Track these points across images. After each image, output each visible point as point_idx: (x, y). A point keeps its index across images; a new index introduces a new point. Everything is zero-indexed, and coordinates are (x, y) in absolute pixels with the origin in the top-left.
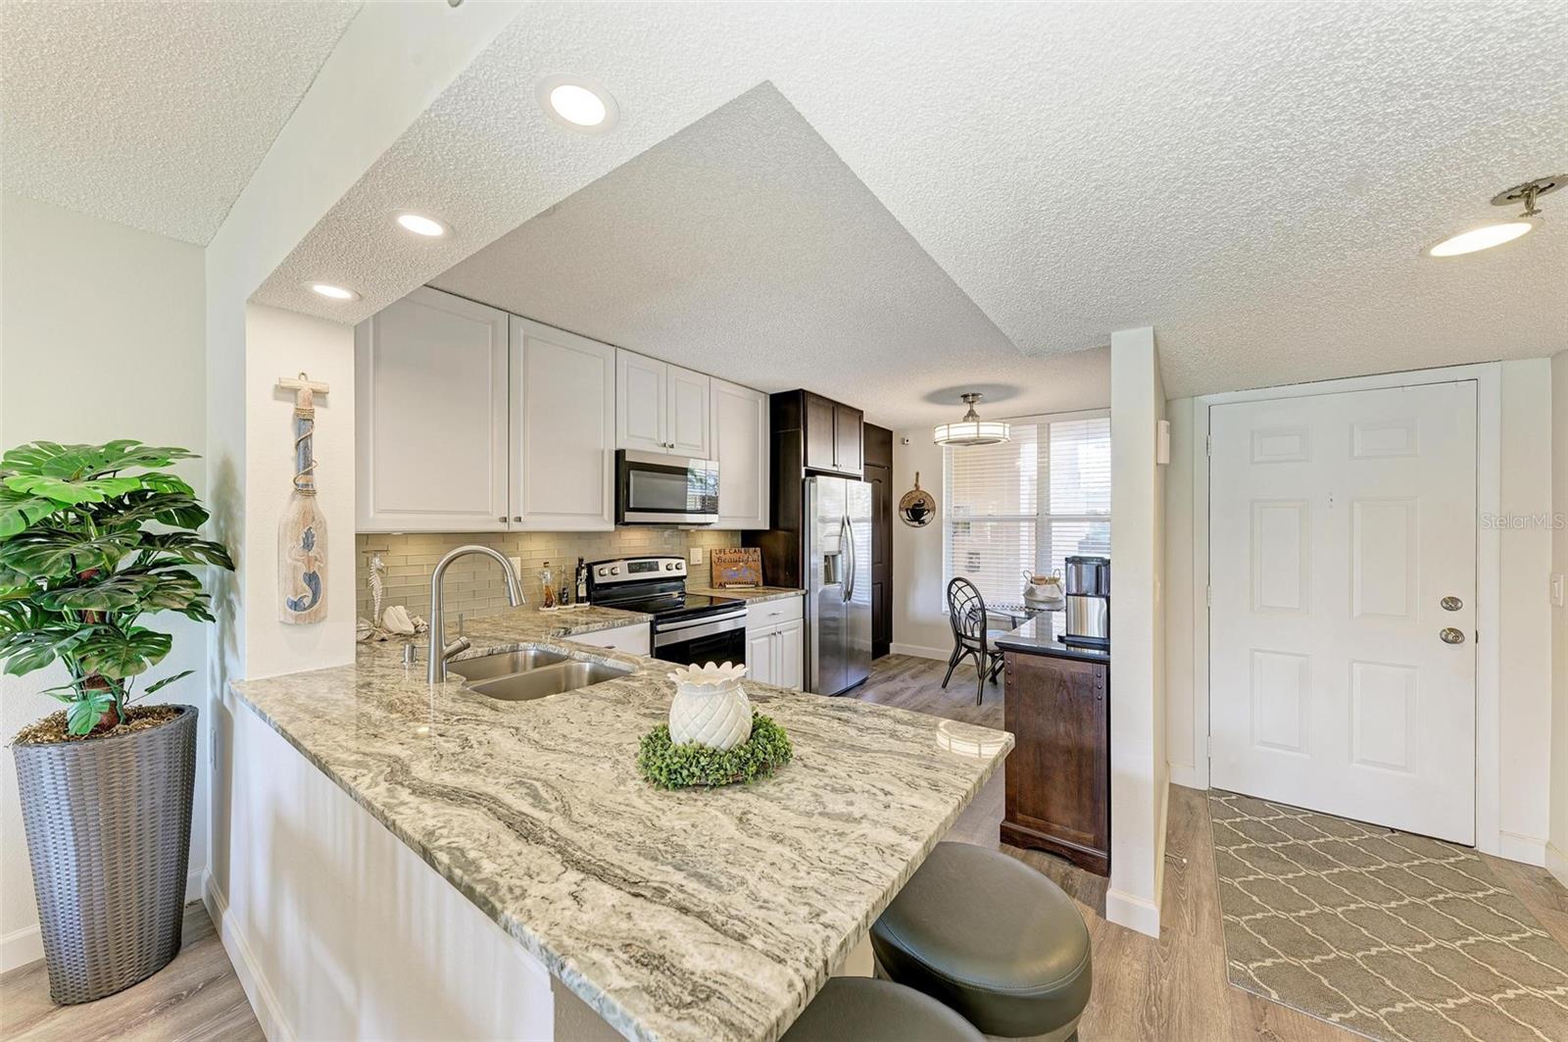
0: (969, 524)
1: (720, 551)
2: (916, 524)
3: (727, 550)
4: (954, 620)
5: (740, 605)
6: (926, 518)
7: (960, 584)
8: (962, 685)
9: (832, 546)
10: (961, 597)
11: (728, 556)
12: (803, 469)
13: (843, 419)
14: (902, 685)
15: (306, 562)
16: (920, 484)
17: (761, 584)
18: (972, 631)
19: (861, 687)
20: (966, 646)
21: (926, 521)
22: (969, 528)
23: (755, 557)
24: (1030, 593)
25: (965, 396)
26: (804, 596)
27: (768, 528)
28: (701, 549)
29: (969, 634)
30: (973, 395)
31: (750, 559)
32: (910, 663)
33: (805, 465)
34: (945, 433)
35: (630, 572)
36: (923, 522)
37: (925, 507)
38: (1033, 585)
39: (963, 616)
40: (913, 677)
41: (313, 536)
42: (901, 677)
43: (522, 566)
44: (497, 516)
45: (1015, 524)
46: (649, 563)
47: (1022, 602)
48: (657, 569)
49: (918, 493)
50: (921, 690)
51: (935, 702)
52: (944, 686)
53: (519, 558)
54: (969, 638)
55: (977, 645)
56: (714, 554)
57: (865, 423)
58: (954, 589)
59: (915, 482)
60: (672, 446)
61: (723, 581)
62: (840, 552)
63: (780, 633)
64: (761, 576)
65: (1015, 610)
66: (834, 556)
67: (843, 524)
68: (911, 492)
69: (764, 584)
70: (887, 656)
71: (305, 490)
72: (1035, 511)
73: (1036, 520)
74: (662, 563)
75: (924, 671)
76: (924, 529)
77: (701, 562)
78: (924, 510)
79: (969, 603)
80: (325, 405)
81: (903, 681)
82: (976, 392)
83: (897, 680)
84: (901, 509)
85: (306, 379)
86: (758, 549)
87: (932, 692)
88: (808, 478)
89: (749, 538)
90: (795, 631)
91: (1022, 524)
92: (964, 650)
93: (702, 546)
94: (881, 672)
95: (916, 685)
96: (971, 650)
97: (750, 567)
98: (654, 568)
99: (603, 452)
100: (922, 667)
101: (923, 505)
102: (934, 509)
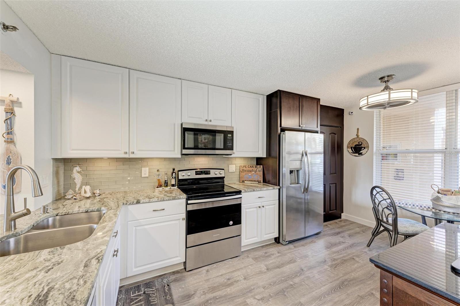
0: (397, 155)
1: (244, 166)
2: (357, 155)
3: (247, 166)
4: (375, 210)
5: (239, 192)
6: (363, 151)
7: (378, 190)
8: (381, 247)
9: (295, 165)
10: (379, 198)
11: (247, 169)
12: (279, 128)
13: (305, 104)
14: (342, 240)
15: (8, 170)
16: (359, 134)
17: (262, 181)
18: (387, 219)
19: (316, 236)
20: (383, 226)
21: (363, 153)
22: (397, 157)
23: (260, 169)
24: (436, 200)
25: (381, 78)
26: (279, 189)
27: (265, 156)
28: (235, 165)
29: (385, 219)
30: (388, 76)
31: (258, 170)
32: (351, 227)
33: (281, 126)
34: (366, 102)
35: (196, 174)
36: (361, 154)
37: (362, 146)
38: (439, 195)
39: (380, 209)
40: (350, 236)
41: (11, 159)
42: (342, 235)
43: (149, 171)
44: (123, 152)
45: (431, 155)
46: (206, 171)
47: (430, 204)
48: (210, 174)
49: (358, 139)
50: (352, 246)
51: (358, 256)
52: (369, 245)
53: (148, 168)
54: (384, 222)
55: (391, 228)
56: (241, 168)
57: (321, 105)
58: (375, 192)
59: (356, 133)
60: (211, 121)
61: (244, 180)
62: (301, 169)
63: (263, 207)
64: (262, 178)
65: (423, 210)
66: (298, 171)
67: (303, 155)
68: (354, 139)
69: (264, 182)
70: (339, 220)
71: (10, 141)
72: (445, 147)
73: (445, 152)
74: (212, 171)
75: (359, 233)
76: (361, 157)
77: (235, 171)
78: (362, 147)
79: (384, 202)
80: (21, 107)
81: (342, 237)
82: (389, 74)
83: (339, 235)
84: (348, 147)
85: (13, 96)
86: (262, 166)
87: (359, 248)
88: (282, 133)
89: (259, 161)
90: (274, 206)
91: (435, 155)
92: (382, 228)
93: (235, 164)
94: (331, 229)
95: (350, 241)
96: (386, 229)
97: (257, 174)
98: (208, 173)
99: (174, 125)
100: (358, 229)
101: (361, 145)
102: (368, 147)
